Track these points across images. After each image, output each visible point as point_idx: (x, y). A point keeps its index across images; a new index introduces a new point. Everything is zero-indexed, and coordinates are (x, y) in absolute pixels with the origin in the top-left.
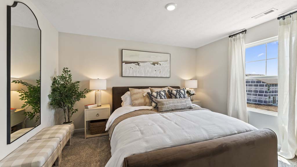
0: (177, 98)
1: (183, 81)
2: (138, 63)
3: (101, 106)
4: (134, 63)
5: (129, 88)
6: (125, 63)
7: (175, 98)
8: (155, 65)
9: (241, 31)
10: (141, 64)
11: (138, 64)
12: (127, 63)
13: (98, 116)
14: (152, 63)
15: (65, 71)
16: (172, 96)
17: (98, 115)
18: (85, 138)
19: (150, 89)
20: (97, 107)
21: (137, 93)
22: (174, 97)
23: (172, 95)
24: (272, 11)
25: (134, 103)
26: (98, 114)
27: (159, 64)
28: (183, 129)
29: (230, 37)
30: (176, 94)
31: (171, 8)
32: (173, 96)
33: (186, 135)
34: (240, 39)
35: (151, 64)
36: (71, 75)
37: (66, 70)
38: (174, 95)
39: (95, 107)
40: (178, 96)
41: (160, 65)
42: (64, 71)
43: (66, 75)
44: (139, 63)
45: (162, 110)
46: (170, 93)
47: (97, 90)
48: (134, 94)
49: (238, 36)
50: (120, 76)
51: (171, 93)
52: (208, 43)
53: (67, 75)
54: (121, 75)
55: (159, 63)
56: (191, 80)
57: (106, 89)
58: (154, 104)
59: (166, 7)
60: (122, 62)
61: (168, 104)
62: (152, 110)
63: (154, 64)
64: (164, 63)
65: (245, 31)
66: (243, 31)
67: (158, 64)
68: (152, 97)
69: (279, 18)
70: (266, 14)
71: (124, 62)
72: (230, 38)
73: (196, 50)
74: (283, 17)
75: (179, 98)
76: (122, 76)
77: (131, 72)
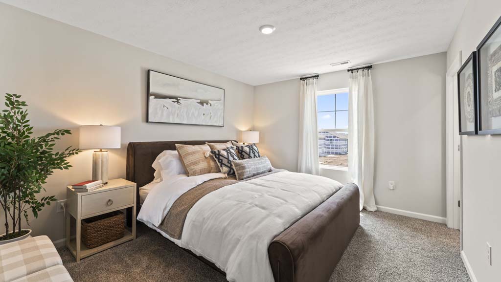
0: (251, 158)
1: (239, 133)
2: (176, 99)
3: (108, 184)
4: (170, 98)
5: (176, 145)
6: (154, 97)
7: (249, 158)
8: (203, 105)
9: (314, 75)
10: (182, 101)
11: (178, 102)
12: (158, 96)
13: (111, 204)
14: (199, 101)
15: (12, 103)
16: (244, 156)
17: (109, 203)
18: (78, 259)
19: (208, 145)
20: (103, 186)
21: (193, 153)
22: (248, 156)
23: (243, 153)
24: (347, 63)
25: (193, 169)
26: (109, 200)
27: (209, 104)
28: (299, 194)
29: (301, 79)
30: (250, 152)
31: (267, 31)
32: (246, 156)
33: (307, 200)
34: (313, 84)
35: (198, 103)
36: (27, 114)
37: (14, 99)
38: (247, 154)
39: (100, 187)
40: (252, 155)
41: (211, 105)
42: (8, 102)
43: (15, 113)
44: (179, 98)
45: (243, 175)
46: (240, 151)
47: (99, 150)
48: (189, 154)
49: (311, 80)
50: (143, 121)
51: (242, 151)
52: (271, 82)
53: (18, 113)
54: (145, 119)
55: (210, 102)
56: (251, 132)
57: (120, 147)
58: (225, 169)
59: (261, 28)
60: (148, 94)
61: (250, 166)
62: (226, 178)
63: (202, 103)
64: (217, 103)
65: (318, 76)
66: (316, 76)
67: (207, 104)
68: (221, 158)
69: (348, 71)
70: (342, 64)
71: (152, 95)
72: (302, 81)
73: (255, 87)
74: (352, 70)
75: (254, 158)
76: (147, 121)
77: (165, 114)
